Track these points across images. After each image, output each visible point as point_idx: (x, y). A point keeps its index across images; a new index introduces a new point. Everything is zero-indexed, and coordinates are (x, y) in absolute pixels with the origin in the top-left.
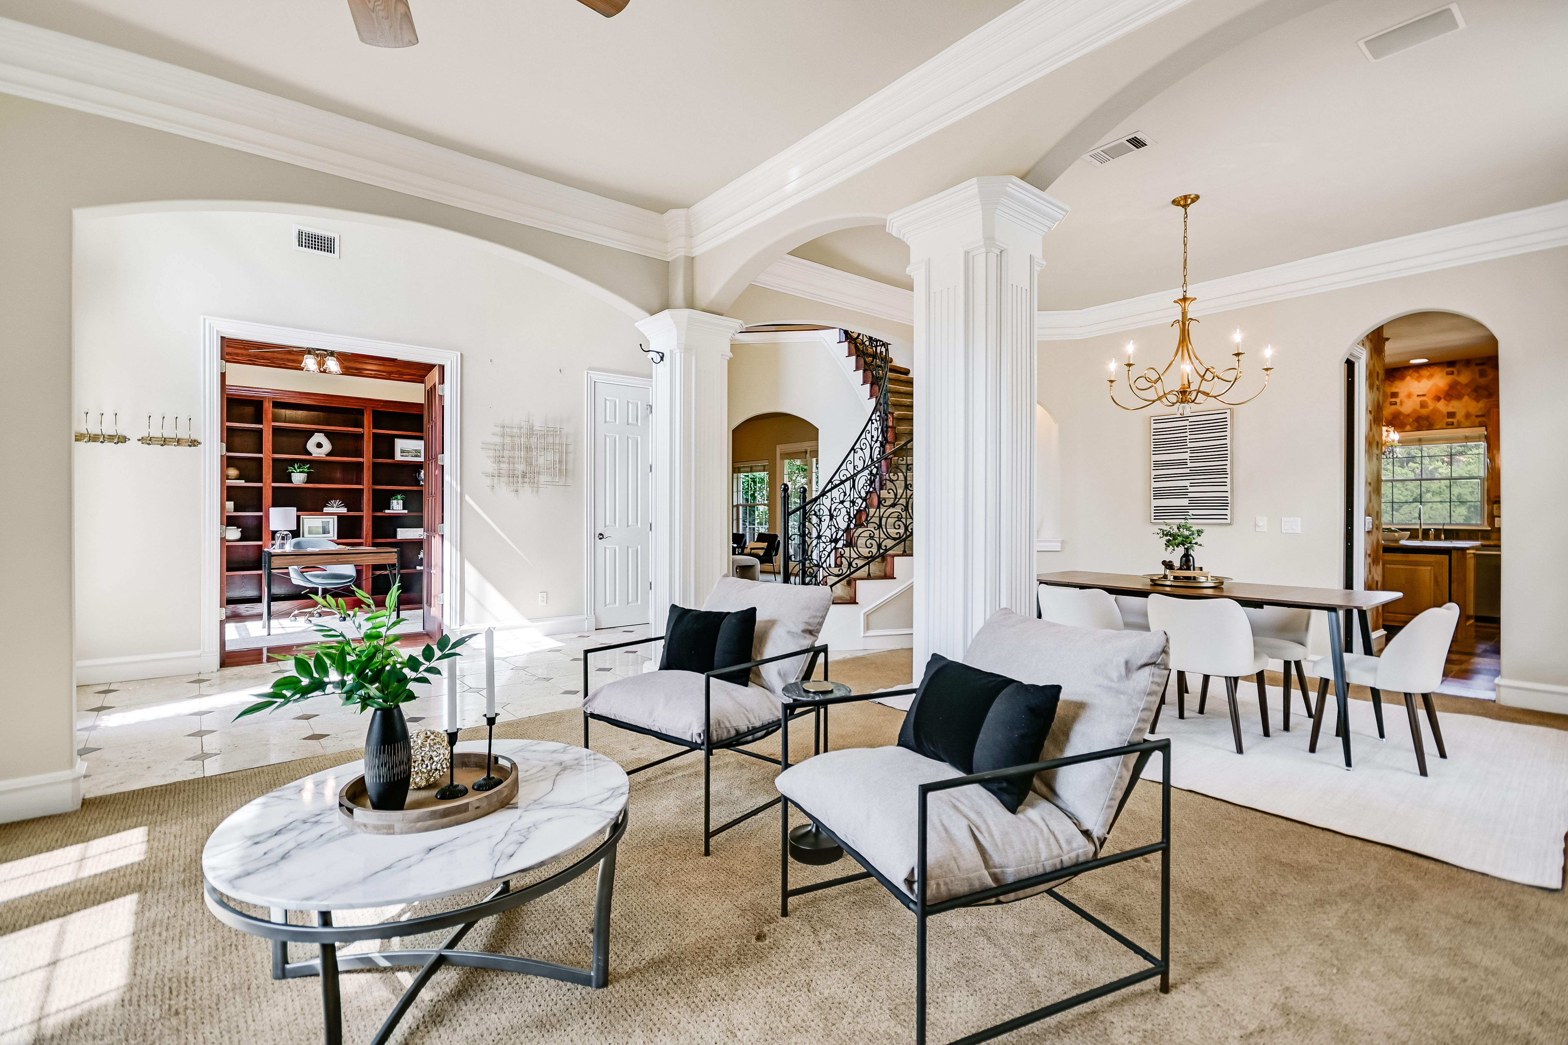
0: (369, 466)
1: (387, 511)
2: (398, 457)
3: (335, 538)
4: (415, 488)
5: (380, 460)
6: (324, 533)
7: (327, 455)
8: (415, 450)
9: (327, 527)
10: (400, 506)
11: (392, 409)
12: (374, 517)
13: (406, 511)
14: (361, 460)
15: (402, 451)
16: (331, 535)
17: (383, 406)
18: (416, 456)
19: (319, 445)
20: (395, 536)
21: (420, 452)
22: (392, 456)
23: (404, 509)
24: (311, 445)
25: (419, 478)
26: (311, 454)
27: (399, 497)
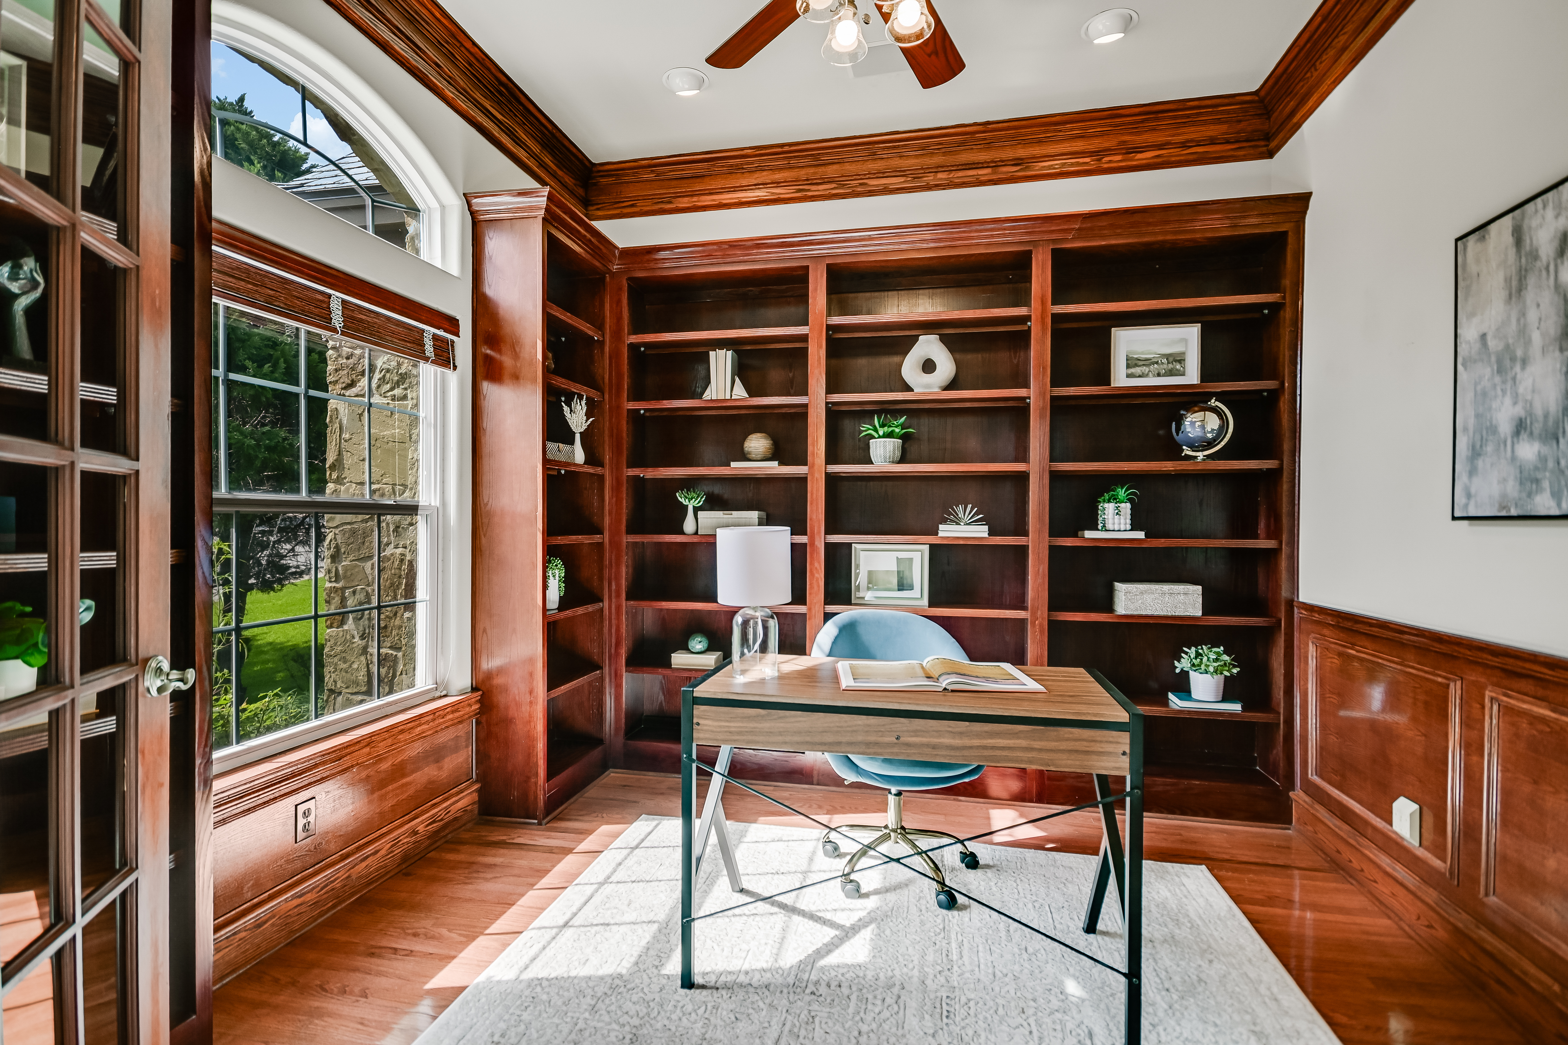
0: (1043, 408)
1: (1088, 534)
2: (1120, 378)
3: (925, 602)
4: (1168, 466)
5: (1072, 391)
6: (901, 587)
7: (947, 388)
8: (1167, 356)
9: (907, 573)
10: (1125, 521)
11: (1103, 237)
12: (1053, 549)
13: (1141, 535)
14: (1021, 392)
15: (1131, 363)
16: (915, 593)
17: (1081, 233)
18: (1171, 373)
19: (929, 366)
20: (1108, 605)
21: (1181, 361)
22: (1103, 375)
23: (1133, 528)
24: (910, 369)
25: (1179, 438)
26: (909, 389)
27: (1121, 493)
